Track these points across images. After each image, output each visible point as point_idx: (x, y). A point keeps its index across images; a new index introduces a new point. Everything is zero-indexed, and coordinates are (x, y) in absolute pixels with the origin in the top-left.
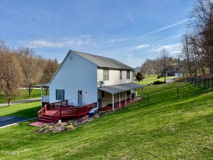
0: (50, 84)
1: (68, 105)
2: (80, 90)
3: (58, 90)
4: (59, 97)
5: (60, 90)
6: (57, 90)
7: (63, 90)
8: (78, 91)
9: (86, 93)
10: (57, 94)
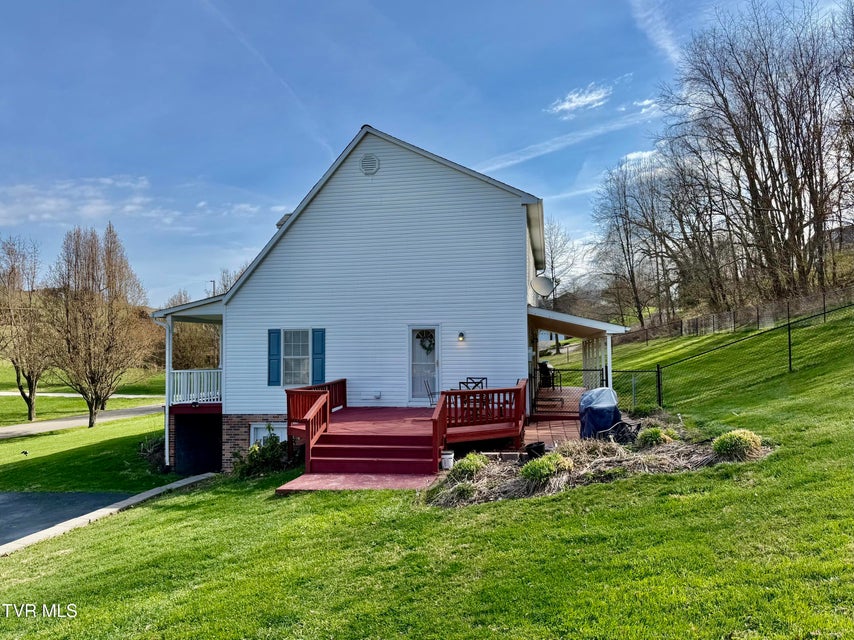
0: (226, 304)
1: (348, 405)
2: (425, 322)
3: (286, 333)
4: (286, 368)
5: (299, 335)
6: (274, 335)
7: (314, 331)
8: (413, 331)
9: (462, 335)
10: (274, 352)
